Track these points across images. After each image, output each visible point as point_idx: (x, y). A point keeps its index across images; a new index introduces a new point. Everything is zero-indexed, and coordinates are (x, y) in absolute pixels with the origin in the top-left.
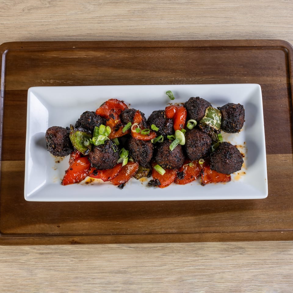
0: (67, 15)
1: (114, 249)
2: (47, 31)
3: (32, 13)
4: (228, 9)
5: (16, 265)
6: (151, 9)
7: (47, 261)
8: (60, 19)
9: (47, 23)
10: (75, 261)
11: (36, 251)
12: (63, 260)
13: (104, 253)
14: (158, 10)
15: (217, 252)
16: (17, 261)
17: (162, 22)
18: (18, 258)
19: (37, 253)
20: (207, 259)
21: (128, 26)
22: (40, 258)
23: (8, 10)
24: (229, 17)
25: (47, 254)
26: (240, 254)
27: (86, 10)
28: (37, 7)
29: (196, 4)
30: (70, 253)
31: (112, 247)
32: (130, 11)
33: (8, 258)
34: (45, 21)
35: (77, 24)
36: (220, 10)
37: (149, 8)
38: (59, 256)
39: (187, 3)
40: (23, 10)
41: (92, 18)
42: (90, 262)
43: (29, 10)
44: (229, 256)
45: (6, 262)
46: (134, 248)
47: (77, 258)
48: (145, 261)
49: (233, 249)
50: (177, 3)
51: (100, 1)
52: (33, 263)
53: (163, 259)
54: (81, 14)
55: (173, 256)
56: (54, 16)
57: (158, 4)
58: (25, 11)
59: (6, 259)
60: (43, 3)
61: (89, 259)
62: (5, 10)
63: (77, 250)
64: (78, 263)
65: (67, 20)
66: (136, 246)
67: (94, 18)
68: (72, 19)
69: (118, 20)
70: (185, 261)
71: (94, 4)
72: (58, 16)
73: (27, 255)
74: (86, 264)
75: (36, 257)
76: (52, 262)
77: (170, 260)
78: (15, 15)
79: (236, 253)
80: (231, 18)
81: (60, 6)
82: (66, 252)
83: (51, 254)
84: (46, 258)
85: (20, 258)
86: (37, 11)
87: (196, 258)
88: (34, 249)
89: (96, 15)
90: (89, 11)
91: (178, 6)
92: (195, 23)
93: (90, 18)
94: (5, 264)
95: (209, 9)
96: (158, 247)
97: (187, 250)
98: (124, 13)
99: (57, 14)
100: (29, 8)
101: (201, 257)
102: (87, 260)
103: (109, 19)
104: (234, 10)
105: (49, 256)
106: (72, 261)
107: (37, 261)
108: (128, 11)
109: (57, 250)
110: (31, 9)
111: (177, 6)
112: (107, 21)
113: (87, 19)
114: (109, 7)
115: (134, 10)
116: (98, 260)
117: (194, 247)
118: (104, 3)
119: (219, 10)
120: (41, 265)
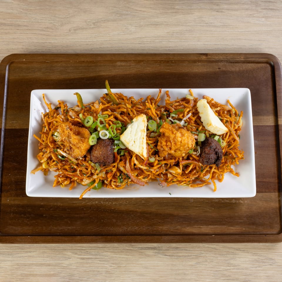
0: (111, 35)
1: (151, 256)
2: (91, 50)
3: (78, 33)
4: (261, 32)
5: (58, 268)
6: (188, 31)
7: (87, 266)
8: (104, 39)
9: (91, 43)
10: (114, 267)
11: (77, 256)
12: (103, 265)
13: (141, 260)
14: (195, 32)
15: (248, 262)
16: (59, 265)
17: (199, 43)
18: (61, 263)
19: (78, 258)
20: (238, 269)
21: (167, 47)
22: (81, 263)
23: (56, 30)
24: (262, 40)
25: (88, 259)
26: (270, 265)
27: (128, 31)
28: (82, 28)
29: (232, 27)
30: (109, 259)
31: (149, 255)
32: (169, 32)
33: (51, 262)
34: (90, 40)
35: (119, 44)
36: (254, 33)
37: (186, 30)
38: (99, 262)
39: (222, 26)
40: (70, 31)
41: (133, 39)
42: (127, 268)
43: (75, 30)
44: (259, 267)
45: (49, 265)
46: (169, 256)
47: (116, 264)
48: (180, 268)
49: (264, 260)
50: (213, 26)
51: (141, 23)
52: (75, 267)
53: (197, 268)
54: (123, 35)
55: (207, 265)
56: (98, 36)
57: (196, 27)
58: (71, 31)
59: (49, 263)
60: (88, 24)
61: (127, 266)
62: (53, 30)
63: (116, 256)
64: (117, 269)
65: (110, 40)
66: (171, 254)
67: (135, 39)
68: (115, 39)
69: (158, 41)
70: (217, 270)
71: (135, 26)
72: (102, 36)
73: (69, 259)
74: (124, 270)
75: (77, 262)
76: (92, 267)
77: (204, 269)
78: (62, 35)
79: (266, 264)
80: (264, 41)
81: (104, 27)
82: (106, 258)
83: (91, 259)
84: (87, 263)
85: (62, 263)
86: (83, 31)
87: (228, 268)
88: (76, 254)
89: (137, 36)
90: (131, 32)
91: (215, 29)
92: (230, 45)
93: (132, 39)
94: (49, 267)
95: (243, 32)
96: (192, 256)
97: (220, 260)
98: (164, 35)
99: (101, 35)
100: (75, 29)
101: (232, 266)
102: (125, 266)
103: (149, 40)
104: (267, 33)
105: (90, 261)
106: (111, 266)
107: (78, 265)
108: (168, 32)
109: (97, 256)
110: (77, 29)
111: (213, 29)
112: (147, 42)
113: (129, 39)
114: (150, 28)
115: (173, 32)
116: (135, 267)
117: (226, 257)
118: (145, 25)
119: (252, 33)
120: (82, 269)
